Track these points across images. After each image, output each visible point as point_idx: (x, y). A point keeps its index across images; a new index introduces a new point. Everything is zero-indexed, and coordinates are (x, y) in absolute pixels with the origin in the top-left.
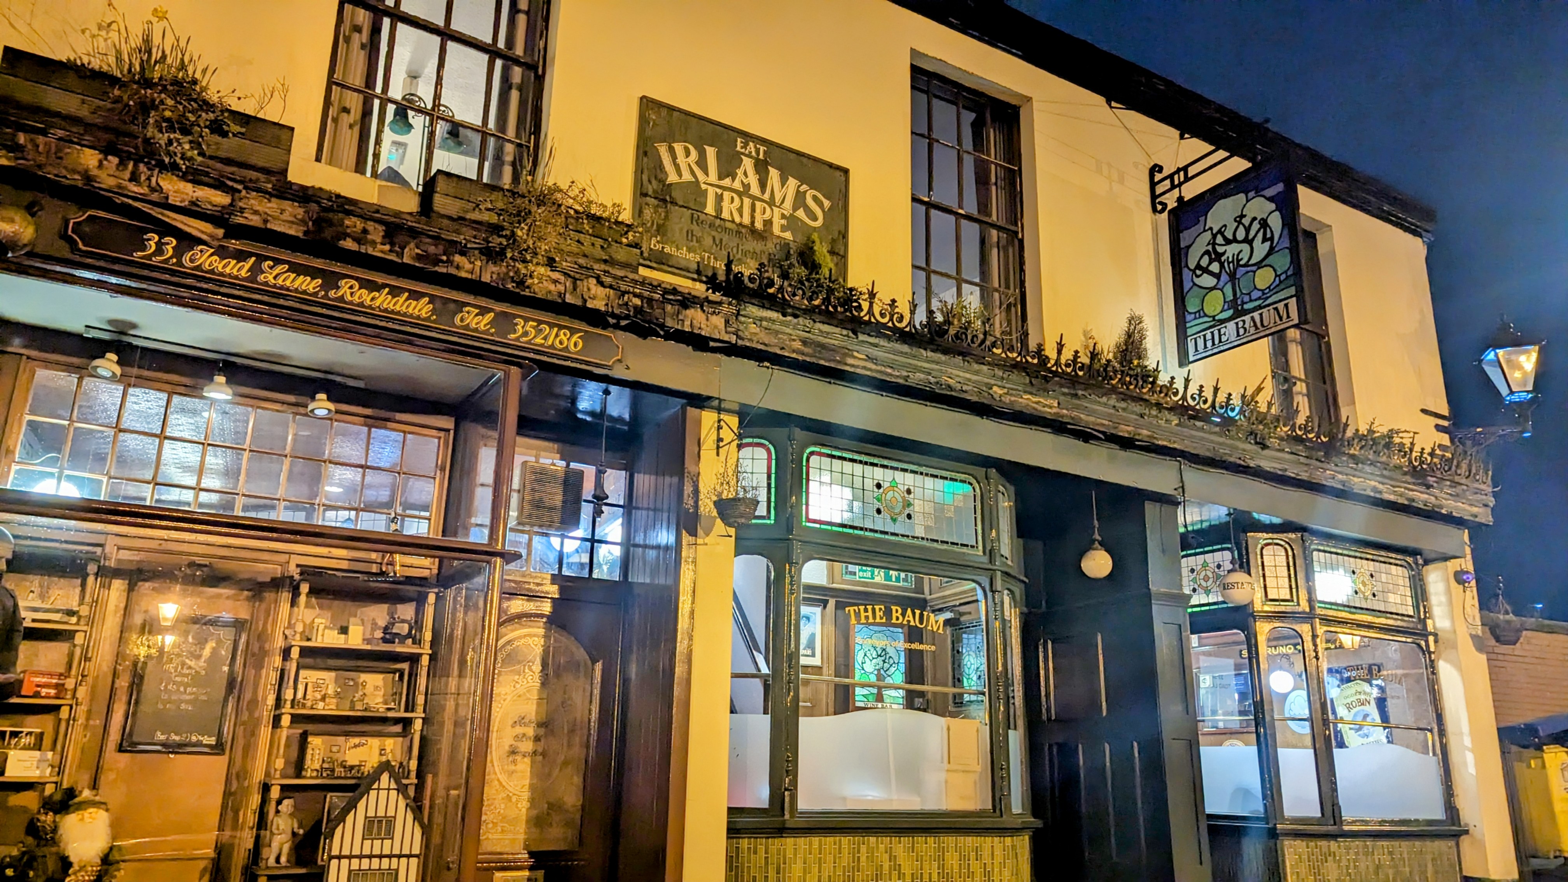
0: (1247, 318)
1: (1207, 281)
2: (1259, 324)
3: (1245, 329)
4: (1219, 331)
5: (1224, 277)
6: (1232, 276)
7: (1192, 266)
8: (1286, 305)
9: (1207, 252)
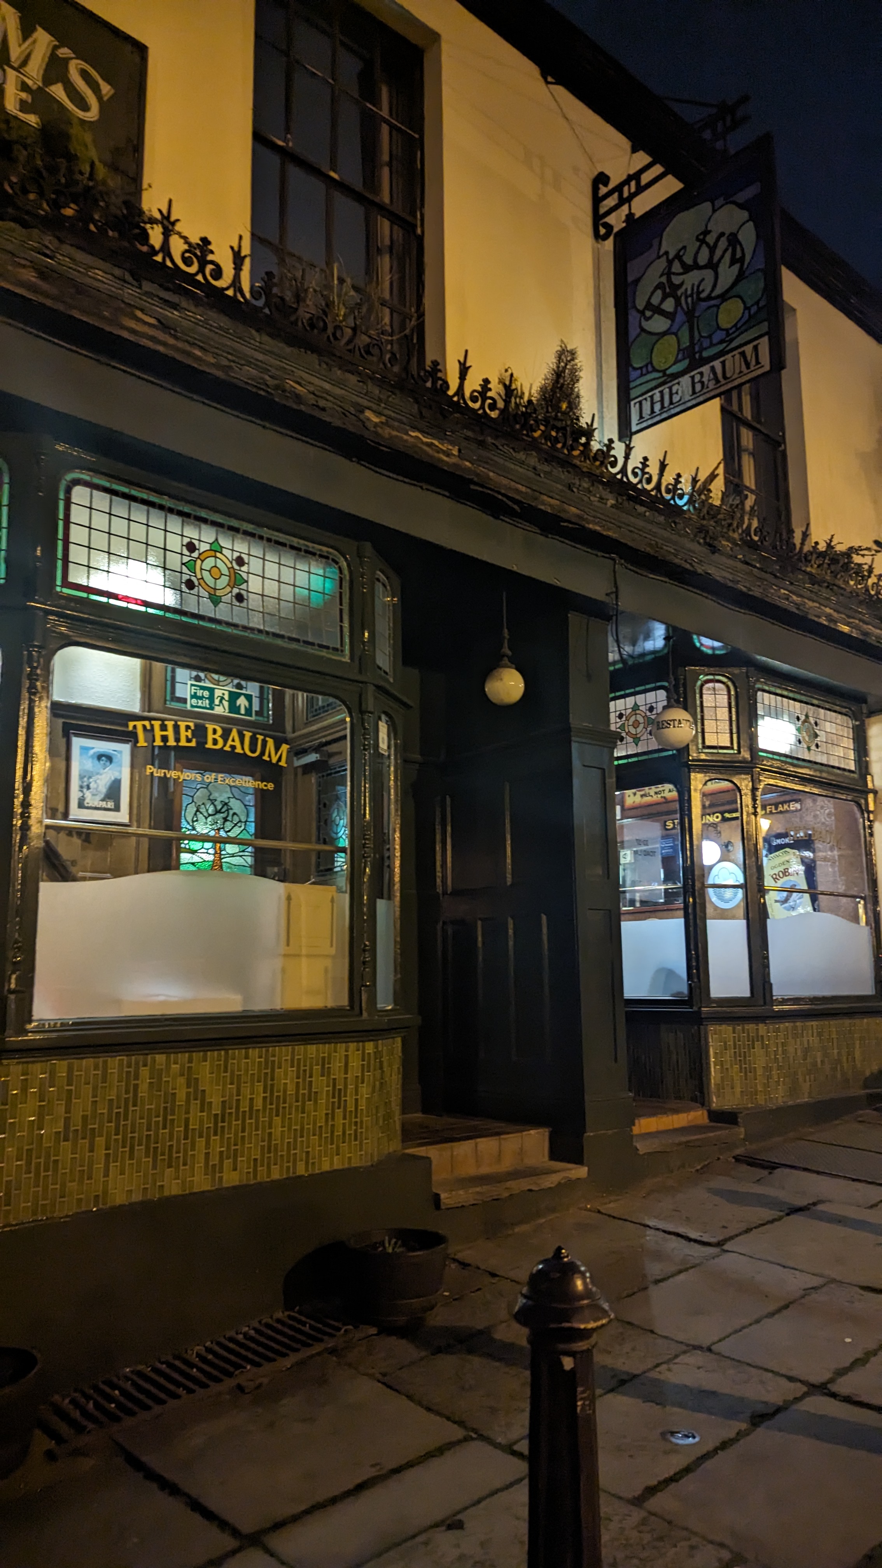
0: (705, 369)
1: (658, 324)
2: (720, 376)
3: (702, 383)
4: (670, 388)
5: (680, 317)
7: (641, 304)
8: (756, 348)
9: (660, 286)
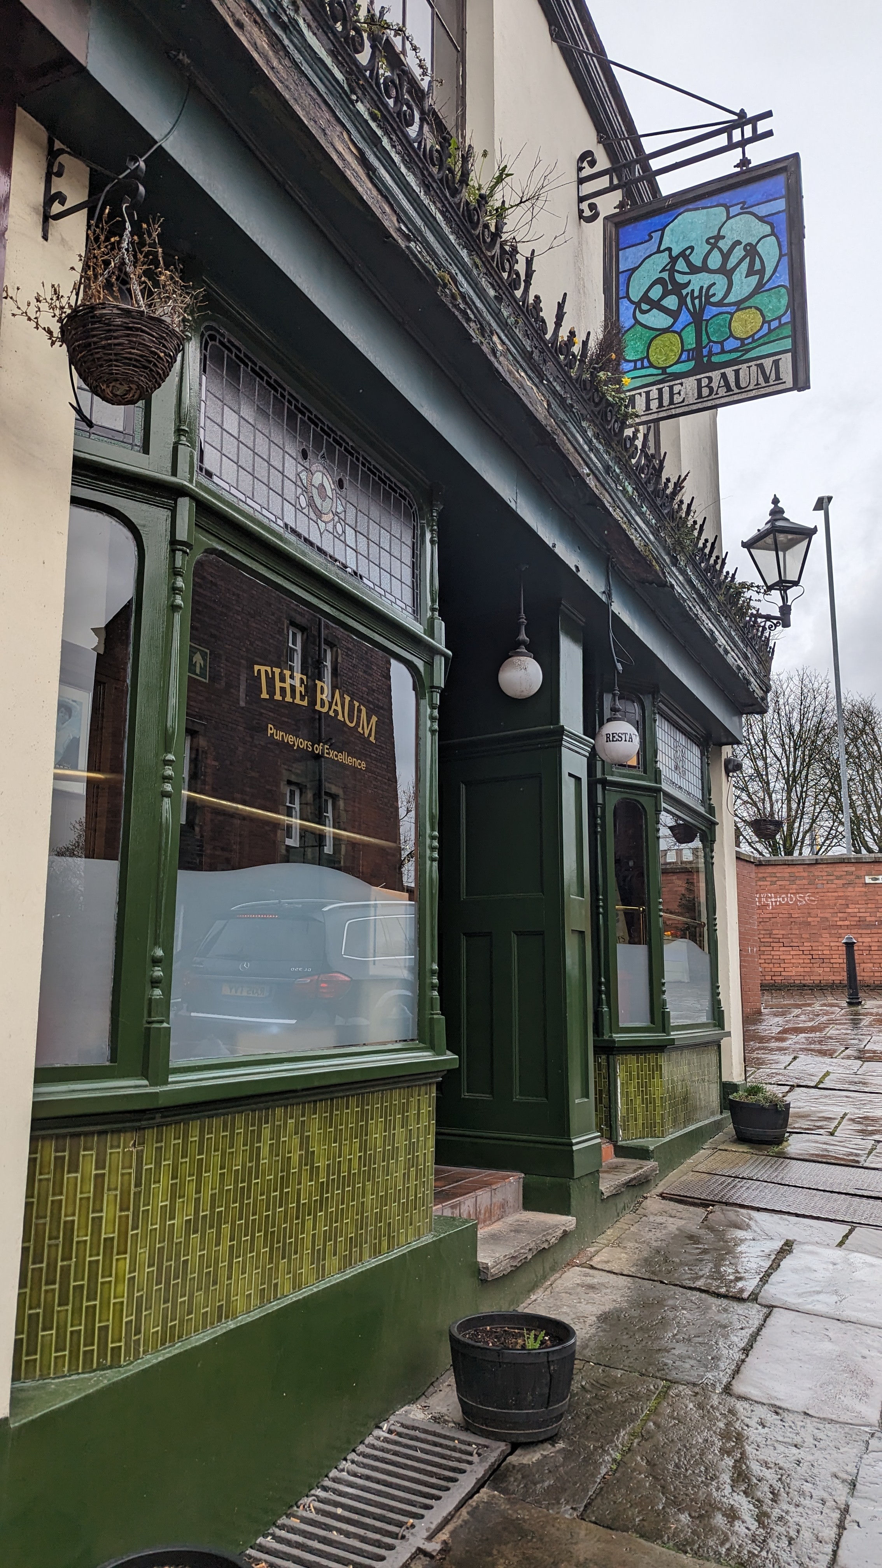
0: (716, 375)
1: (657, 319)
2: (732, 384)
3: (711, 389)
4: (671, 388)
5: (685, 317)
6: (698, 319)
8: (776, 363)
9: (661, 281)
